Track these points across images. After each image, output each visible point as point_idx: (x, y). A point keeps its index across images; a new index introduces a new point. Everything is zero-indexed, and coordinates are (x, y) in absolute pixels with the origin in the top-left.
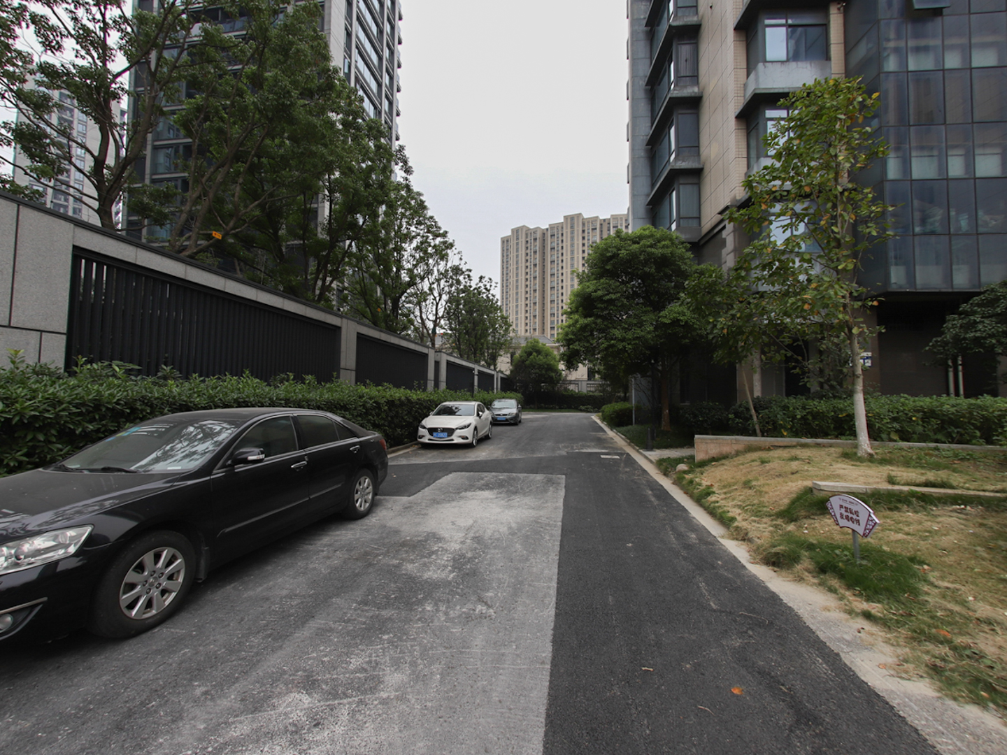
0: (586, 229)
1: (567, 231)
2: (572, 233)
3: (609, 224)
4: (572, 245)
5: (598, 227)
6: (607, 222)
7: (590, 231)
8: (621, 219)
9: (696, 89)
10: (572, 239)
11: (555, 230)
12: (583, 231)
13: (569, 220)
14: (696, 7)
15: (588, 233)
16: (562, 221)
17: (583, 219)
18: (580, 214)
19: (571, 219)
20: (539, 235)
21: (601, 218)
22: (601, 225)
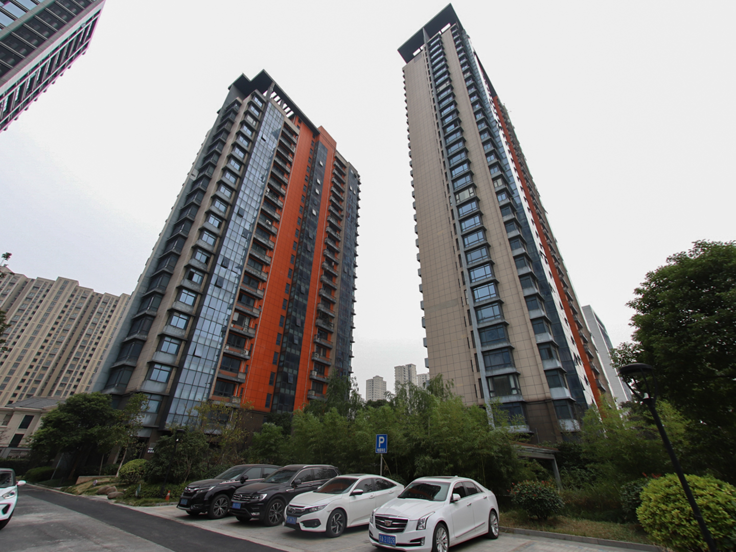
0: (76, 295)
1: (54, 291)
2: (60, 293)
3: (101, 298)
4: (53, 303)
5: (89, 297)
6: (99, 296)
7: (79, 298)
8: (113, 299)
9: (146, 337)
10: (57, 298)
11: (41, 285)
12: (72, 296)
13: (62, 282)
14: (158, 309)
15: (77, 299)
16: (55, 280)
17: (78, 286)
18: (77, 281)
19: (64, 283)
20: (19, 282)
21: (95, 291)
22: (93, 296)
